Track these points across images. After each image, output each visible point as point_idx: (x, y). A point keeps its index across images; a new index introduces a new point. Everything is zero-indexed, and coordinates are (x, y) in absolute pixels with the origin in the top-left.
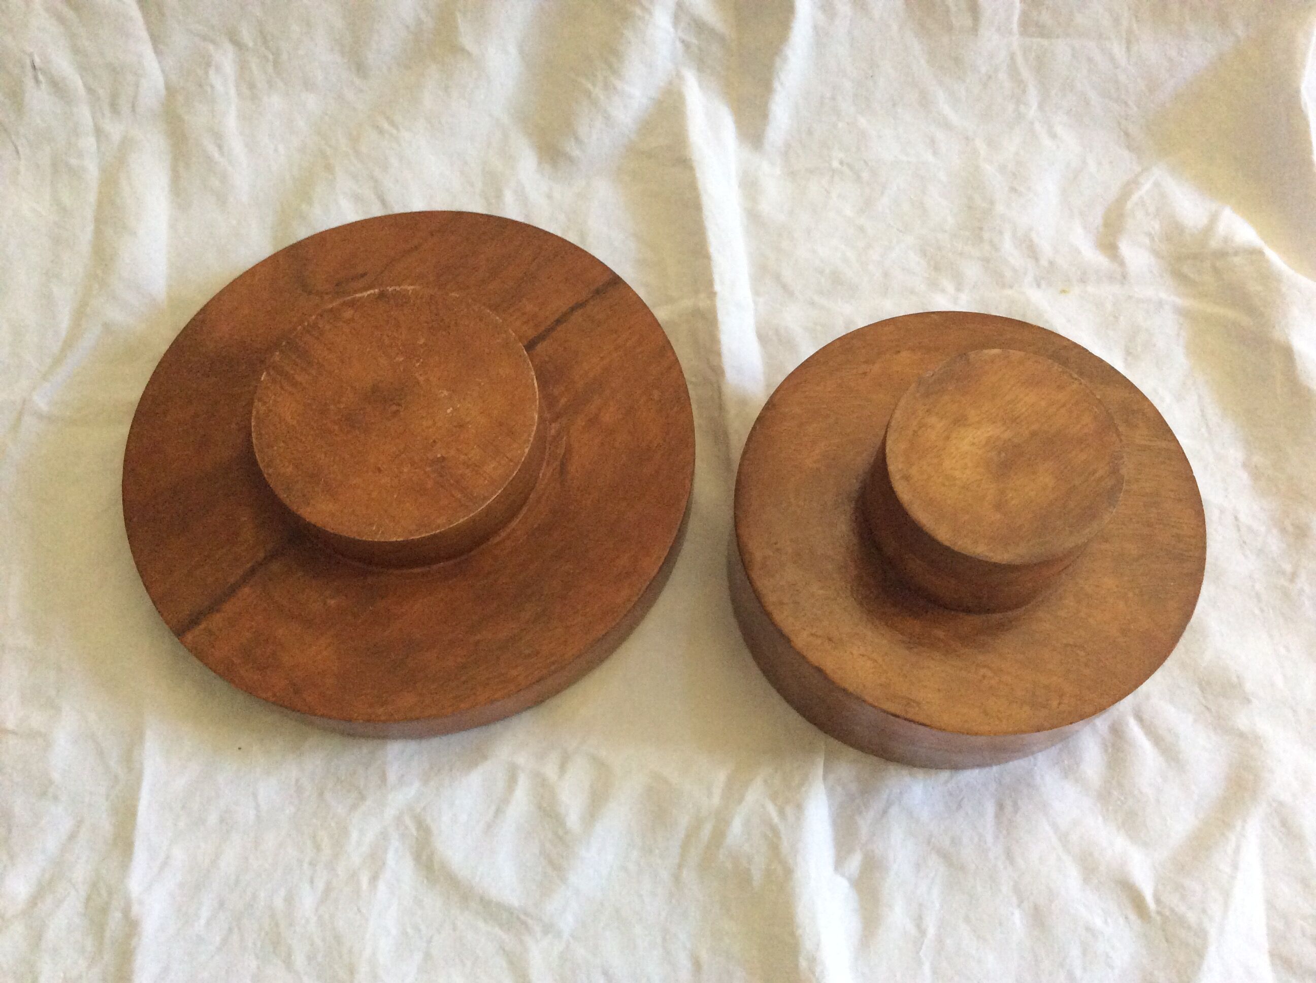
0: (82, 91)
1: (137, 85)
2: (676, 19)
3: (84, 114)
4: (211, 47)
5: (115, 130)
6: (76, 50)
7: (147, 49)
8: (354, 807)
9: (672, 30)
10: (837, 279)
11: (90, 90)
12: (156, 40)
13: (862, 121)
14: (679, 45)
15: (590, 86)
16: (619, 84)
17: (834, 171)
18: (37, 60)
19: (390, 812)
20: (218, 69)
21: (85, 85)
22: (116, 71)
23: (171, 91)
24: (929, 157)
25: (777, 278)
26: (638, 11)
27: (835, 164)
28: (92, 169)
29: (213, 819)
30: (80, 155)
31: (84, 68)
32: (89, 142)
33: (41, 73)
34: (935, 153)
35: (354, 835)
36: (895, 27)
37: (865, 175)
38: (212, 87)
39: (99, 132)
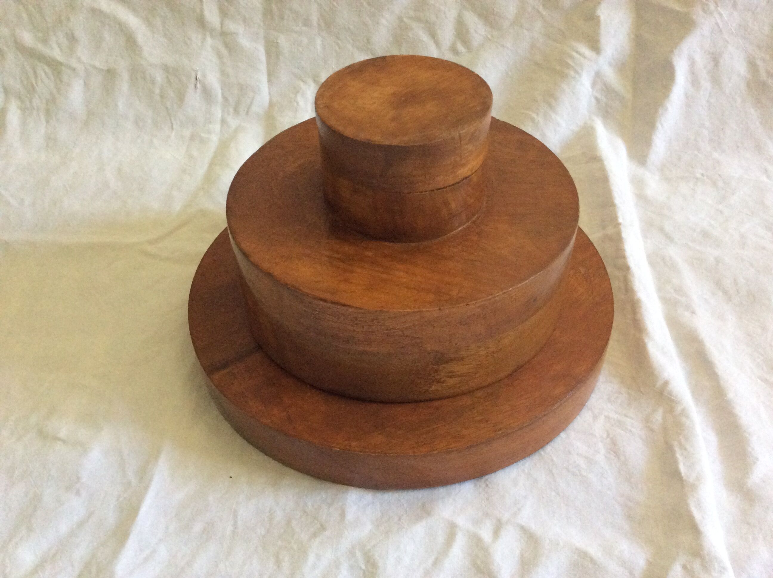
0: (220, 99)
1: (253, 99)
2: (594, 84)
3: (217, 112)
4: (302, 84)
5: (233, 122)
6: (223, 73)
7: (264, 78)
8: (315, 535)
9: (591, 90)
10: (705, 234)
11: (225, 99)
12: (271, 75)
13: (716, 155)
14: (593, 100)
15: (534, 115)
16: (553, 116)
17: (697, 179)
18: (199, 76)
19: (345, 544)
20: (303, 95)
21: (223, 94)
22: (242, 88)
23: (271, 105)
24: (764, 179)
25: (661, 230)
26: (572, 73)
27: (699, 176)
28: (215, 139)
29: (198, 528)
30: (209, 132)
31: (225, 85)
32: (217, 127)
33: (199, 83)
34: (768, 177)
35: (311, 558)
36: (739, 100)
37: (720, 184)
38: (297, 103)
39: (223, 122)
